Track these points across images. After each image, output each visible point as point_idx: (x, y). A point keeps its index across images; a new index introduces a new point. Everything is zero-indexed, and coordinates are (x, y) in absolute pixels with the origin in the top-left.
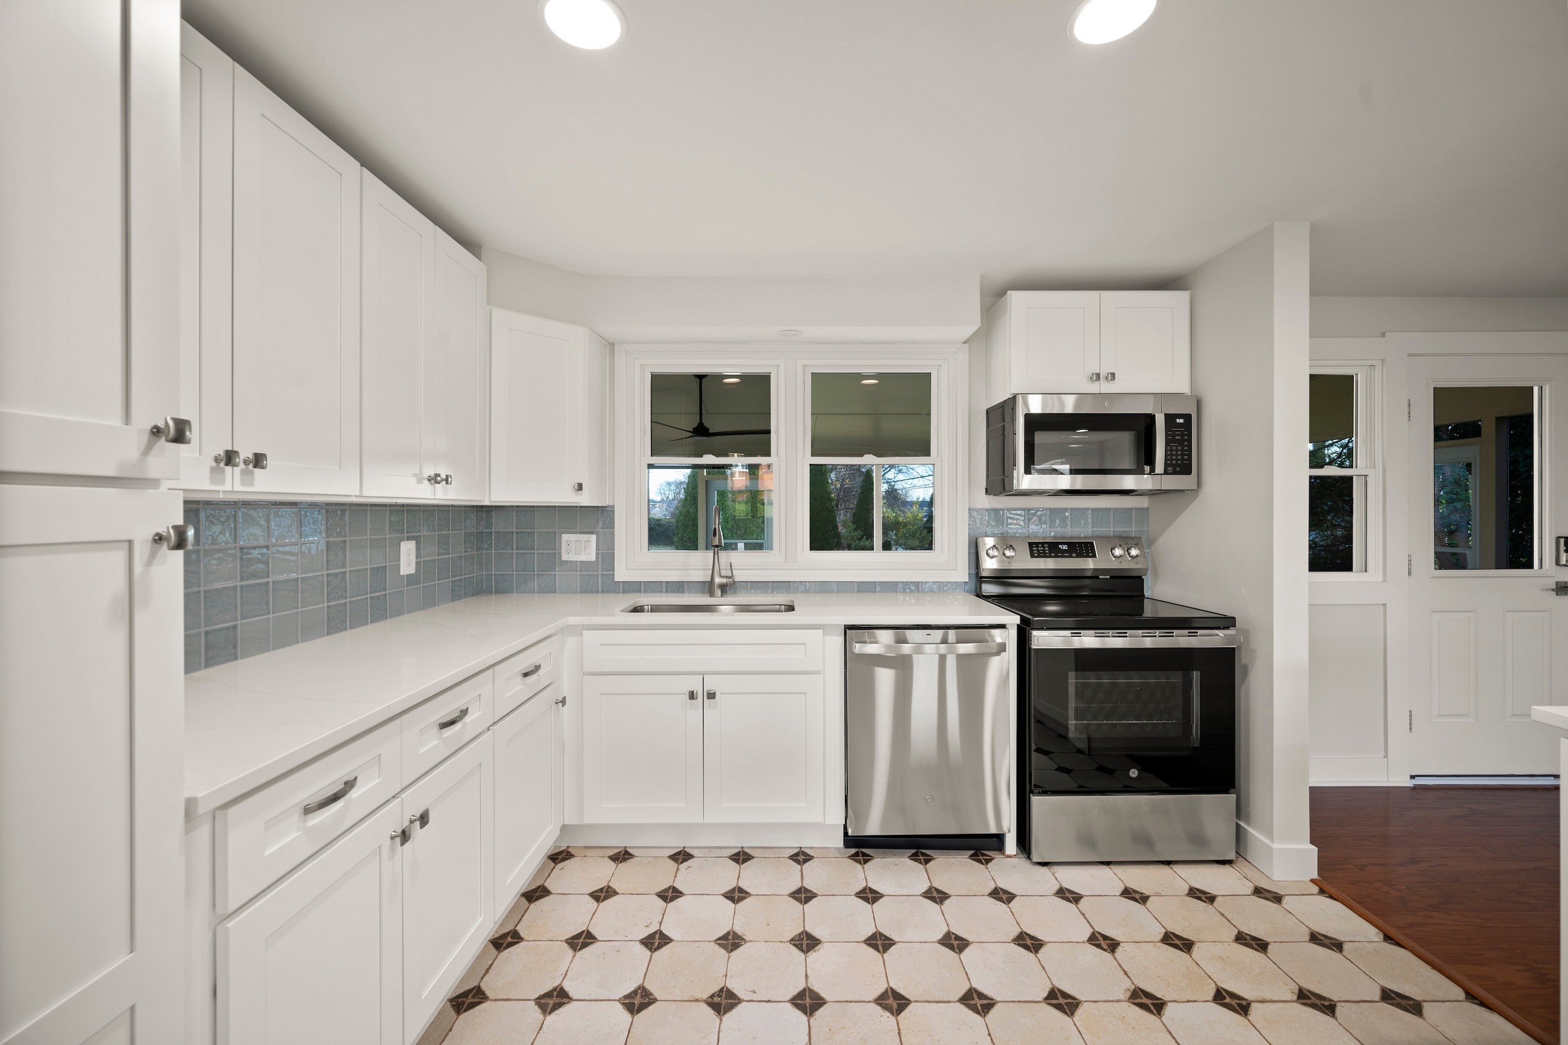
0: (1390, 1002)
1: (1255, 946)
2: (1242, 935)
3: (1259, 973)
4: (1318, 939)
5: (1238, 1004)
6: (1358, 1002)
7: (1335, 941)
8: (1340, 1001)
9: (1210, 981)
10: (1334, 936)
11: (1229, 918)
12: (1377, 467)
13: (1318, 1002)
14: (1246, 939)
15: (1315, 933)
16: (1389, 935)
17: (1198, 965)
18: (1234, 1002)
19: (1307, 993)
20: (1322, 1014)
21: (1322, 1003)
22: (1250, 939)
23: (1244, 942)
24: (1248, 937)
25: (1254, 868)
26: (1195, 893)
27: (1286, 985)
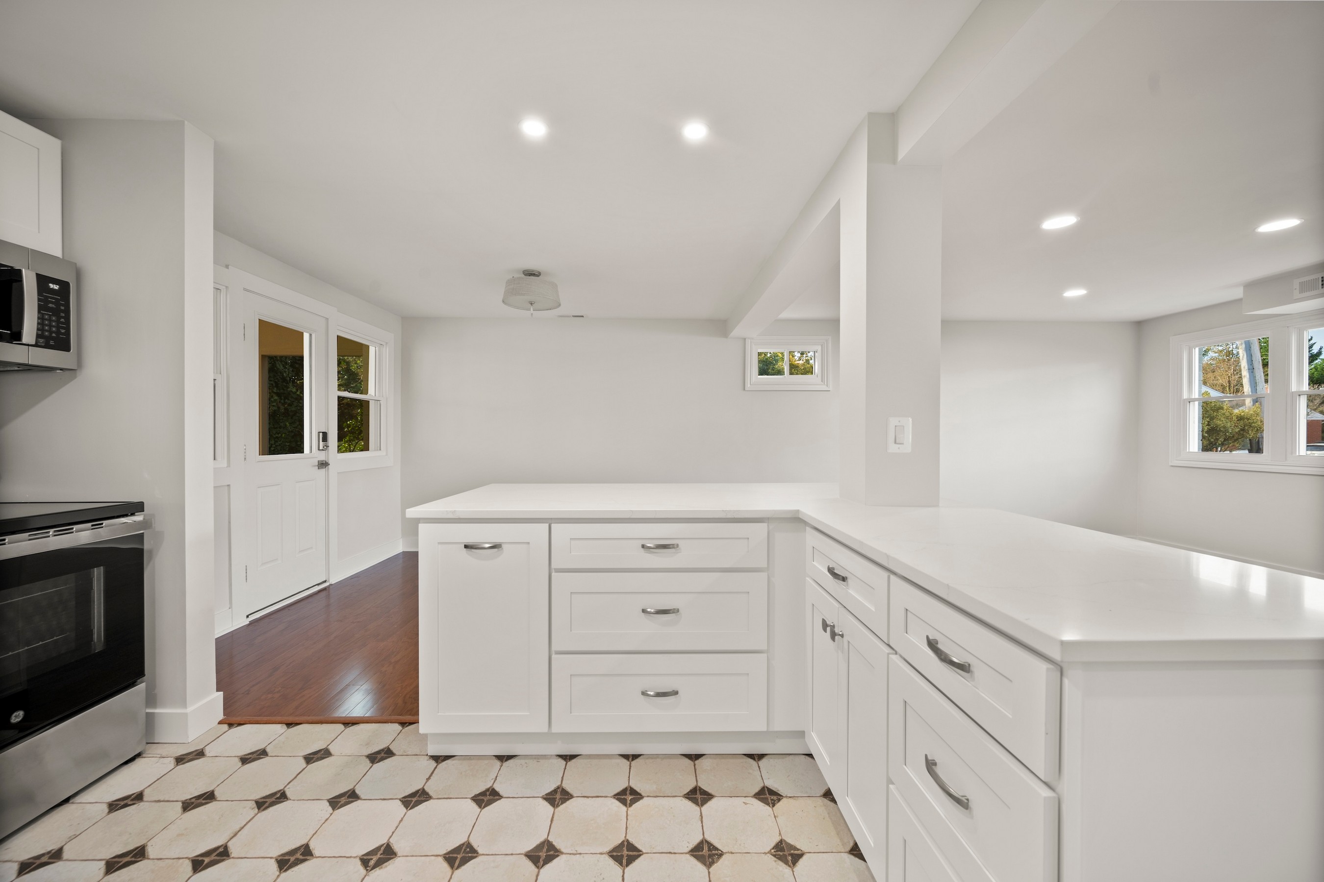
0: (312, 761)
1: (204, 802)
2: (187, 803)
3: (220, 818)
4: (247, 759)
5: (217, 855)
6: (296, 777)
7: (259, 752)
8: (286, 786)
9: (181, 861)
10: (257, 749)
11: (166, 799)
12: (222, 373)
13: (273, 799)
14: (193, 803)
15: (243, 757)
16: (288, 722)
17: (161, 859)
18: (213, 857)
19: (263, 800)
20: (280, 805)
21: (276, 797)
22: (196, 800)
23: (193, 806)
24: (193, 800)
25: (165, 745)
26: (117, 805)
27: (245, 808)
